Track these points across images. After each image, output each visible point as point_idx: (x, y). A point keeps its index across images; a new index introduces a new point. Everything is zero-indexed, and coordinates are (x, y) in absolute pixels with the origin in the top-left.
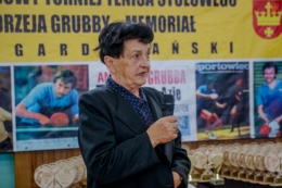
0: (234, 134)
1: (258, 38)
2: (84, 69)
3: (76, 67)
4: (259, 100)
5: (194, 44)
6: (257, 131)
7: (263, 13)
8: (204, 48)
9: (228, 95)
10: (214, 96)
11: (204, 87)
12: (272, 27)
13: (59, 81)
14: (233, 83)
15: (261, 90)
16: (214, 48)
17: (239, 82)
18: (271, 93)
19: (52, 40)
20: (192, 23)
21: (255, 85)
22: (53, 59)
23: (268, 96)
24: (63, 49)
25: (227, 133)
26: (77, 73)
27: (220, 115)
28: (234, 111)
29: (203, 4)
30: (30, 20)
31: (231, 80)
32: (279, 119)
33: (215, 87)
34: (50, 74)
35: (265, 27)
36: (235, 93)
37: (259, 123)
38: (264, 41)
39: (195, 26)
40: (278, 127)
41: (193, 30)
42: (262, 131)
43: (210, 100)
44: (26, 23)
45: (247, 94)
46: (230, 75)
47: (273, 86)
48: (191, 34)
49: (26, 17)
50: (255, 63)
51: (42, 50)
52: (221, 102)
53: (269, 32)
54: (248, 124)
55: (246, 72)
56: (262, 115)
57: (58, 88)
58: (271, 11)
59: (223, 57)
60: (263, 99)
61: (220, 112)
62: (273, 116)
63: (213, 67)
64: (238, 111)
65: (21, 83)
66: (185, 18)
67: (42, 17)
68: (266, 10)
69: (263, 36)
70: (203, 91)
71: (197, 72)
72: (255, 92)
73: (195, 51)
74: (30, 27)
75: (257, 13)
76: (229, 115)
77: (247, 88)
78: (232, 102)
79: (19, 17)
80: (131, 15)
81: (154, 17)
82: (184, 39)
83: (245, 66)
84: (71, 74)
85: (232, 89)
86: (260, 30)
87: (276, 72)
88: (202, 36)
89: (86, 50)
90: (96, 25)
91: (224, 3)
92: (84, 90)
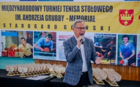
0: (109, 62)
1: (121, 25)
2: (55, 34)
3: (52, 33)
4: (120, 50)
5: (94, 27)
6: (118, 62)
7: (124, 15)
8: (98, 28)
9: (107, 47)
10: (101, 47)
11: (97, 43)
12: (127, 21)
13: (47, 37)
14: (109, 42)
15: (121, 46)
16: (102, 28)
17: (112, 42)
19: (45, 23)
20: (94, 19)
21: (118, 44)
22: (45, 30)
23: (124, 49)
24: (49, 26)
25: (105, 62)
26: (53, 35)
27: (103, 55)
28: (109, 53)
29: (98, 11)
30: (39, 17)
31: (108, 41)
33: (102, 44)
34: (44, 35)
35: (124, 21)
36: (110, 46)
37: (119, 59)
38: (124, 26)
39: (95, 20)
40: (127, 62)
41: (94, 21)
42: (120, 63)
43: (99, 48)
44: (38, 18)
45: (115, 47)
46: (108, 39)
47: (127, 45)
48: (93, 23)
49: (38, 15)
50: (119, 35)
51: (42, 27)
52: (104, 49)
53: (126, 23)
54: (115, 59)
55: (115, 39)
56: (121, 56)
57: (46, 39)
58: (128, 14)
59: (105, 32)
60: (122, 50)
61: (103, 53)
62: (126, 57)
63: (101, 36)
64: (111, 53)
65: (36, 37)
66: (91, 16)
67: (43, 16)
68: (125, 14)
69: (123, 24)
70: (96, 45)
71: (95, 37)
72: (118, 46)
73: (95, 29)
74: (39, 19)
75: (121, 15)
76: (107, 55)
77: (115, 45)
78: (109, 50)
79: (36, 15)
80: (71, 15)
81: (80, 16)
82: (90, 24)
83: (114, 36)
84: (51, 35)
85: (108, 45)
86: (122, 22)
87: (128, 39)
88: (98, 23)
89: (56, 27)
90: (59, 18)
91: (107, 11)
92: (55, 41)
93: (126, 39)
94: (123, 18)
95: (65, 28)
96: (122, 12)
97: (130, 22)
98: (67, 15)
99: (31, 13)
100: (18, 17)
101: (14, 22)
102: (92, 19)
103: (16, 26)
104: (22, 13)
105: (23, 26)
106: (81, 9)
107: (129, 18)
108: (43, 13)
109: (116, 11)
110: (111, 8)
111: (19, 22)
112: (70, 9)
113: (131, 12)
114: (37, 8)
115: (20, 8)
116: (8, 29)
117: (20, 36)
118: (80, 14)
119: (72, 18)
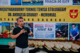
0: (64, 39)
1: (71, 18)
3: (31, 23)
4: (71, 32)
5: (56, 19)
6: (70, 39)
7: (72, 13)
8: (58, 20)
9: (63, 30)
10: (60, 30)
11: (57, 28)
12: (74, 16)
14: (64, 28)
15: (71, 30)
16: (60, 20)
17: (66, 28)
18: (73, 30)
20: (55, 15)
21: (70, 29)
23: (73, 31)
24: (29, 20)
25: (62, 39)
26: (31, 24)
27: (61, 35)
28: (64, 34)
29: (58, 11)
30: (23, 14)
32: (75, 36)
33: (60, 29)
35: (73, 16)
36: (65, 30)
37: (70, 37)
39: (56, 15)
40: (75, 38)
41: (56, 16)
42: (71, 39)
43: (59, 31)
44: (22, 15)
45: (68, 30)
47: (74, 29)
48: (55, 17)
49: (22, 13)
50: (70, 24)
51: (25, 20)
52: (61, 32)
53: (74, 17)
54: (68, 37)
55: (68, 26)
56: (71, 35)
58: (74, 12)
59: (62, 22)
60: (72, 32)
61: (61, 34)
63: (60, 24)
64: (65, 34)
66: (54, 14)
67: (25, 13)
68: (73, 12)
69: (72, 18)
70: (57, 29)
71: (56, 25)
72: (70, 30)
73: (56, 21)
74: (23, 15)
75: (71, 13)
76: (63, 35)
77: (68, 29)
78: (64, 32)
79: (21, 13)
80: (42, 13)
81: (47, 13)
82: (53, 18)
83: (67, 24)
84: (30, 24)
85: (64, 29)
86: (71, 16)
87: (75, 26)
88: (58, 17)
89: (33, 20)
90: (35, 15)
91: (63, 10)
92: (32, 28)
93: (74, 26)
94: (72, 14)
95: (38, 20)
96: (71, 11)
97: (76, 17)
98: (40, 13)
99: (18, 12)
100: (10, 15)
101: (7, 17)
102: (54, 15)
103: (9, 20)
104: (12, 12)
105: (13, 19)
106: (47, 9)
107: (75, 14)
108: (25, 12)
109: (68, 11)
110: (65, 9)
111: (10, 18)
112: (41, 9)
113: (76, 11)
114: (22, 9)
115: (11, 9)
116: (3, 21)
117: (11, 26)
118: (47, 12)
119: (42, 15)
